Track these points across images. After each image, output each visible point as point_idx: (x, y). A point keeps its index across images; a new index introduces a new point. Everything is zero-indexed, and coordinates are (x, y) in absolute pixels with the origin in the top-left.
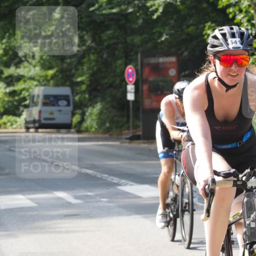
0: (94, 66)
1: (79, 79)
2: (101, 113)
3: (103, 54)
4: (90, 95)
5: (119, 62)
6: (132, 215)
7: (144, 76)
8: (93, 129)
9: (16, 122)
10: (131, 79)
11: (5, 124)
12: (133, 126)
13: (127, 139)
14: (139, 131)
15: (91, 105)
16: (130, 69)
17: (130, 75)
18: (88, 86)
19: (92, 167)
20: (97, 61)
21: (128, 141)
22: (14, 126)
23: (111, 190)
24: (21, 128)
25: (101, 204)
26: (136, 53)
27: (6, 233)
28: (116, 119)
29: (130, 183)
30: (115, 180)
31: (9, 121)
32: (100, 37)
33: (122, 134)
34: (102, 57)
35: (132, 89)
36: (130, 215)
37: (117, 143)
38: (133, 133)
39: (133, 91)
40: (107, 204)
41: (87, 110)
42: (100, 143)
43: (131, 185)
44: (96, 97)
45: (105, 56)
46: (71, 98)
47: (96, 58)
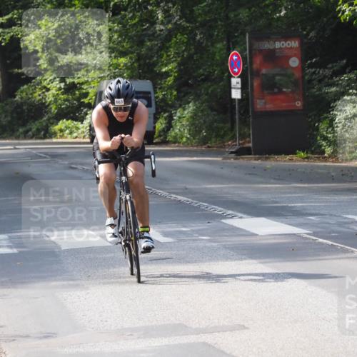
0: (183, 51)
1: (164, 70)
2: (194, 116)
3: (196, 35)
4: (179, 91)
5: (219, 46)
6: (245, 259)
7: (255, 66)
8: (184, 139)
9: (78, 129)
10: (236, 70)
11: (61, 131)
12: (240, 134)
13: (232, 153)
14: (249, 142)
15: (180, 106)
16: (234, 56)
17: (235, 64)
18: (176, 79)
19: (185, 192)
20: (188, 44)
21: (233, 155)
22: (75, 135)
23: (214, 223)
24: (84, 137)
25: (201, 244)
26: (243, 34)
27: (71, 282)
28: (215, 124)
29: (240, 215)
30: (219, 210)
31: (67, 128)
32: (192, 11)
33: (224, 147)
34: (194, 39)
35: (238, 83)
36: (241, 259)
37: (219, 159)
38: (240, 144)
39: (239, 86)
40: (209, 244)
41: (176, 113)
42: (195, 159)
43: (241, 218)
44: (186, 94)
45: (198, 37)
46: (153, 96)
47: (185, 40)
